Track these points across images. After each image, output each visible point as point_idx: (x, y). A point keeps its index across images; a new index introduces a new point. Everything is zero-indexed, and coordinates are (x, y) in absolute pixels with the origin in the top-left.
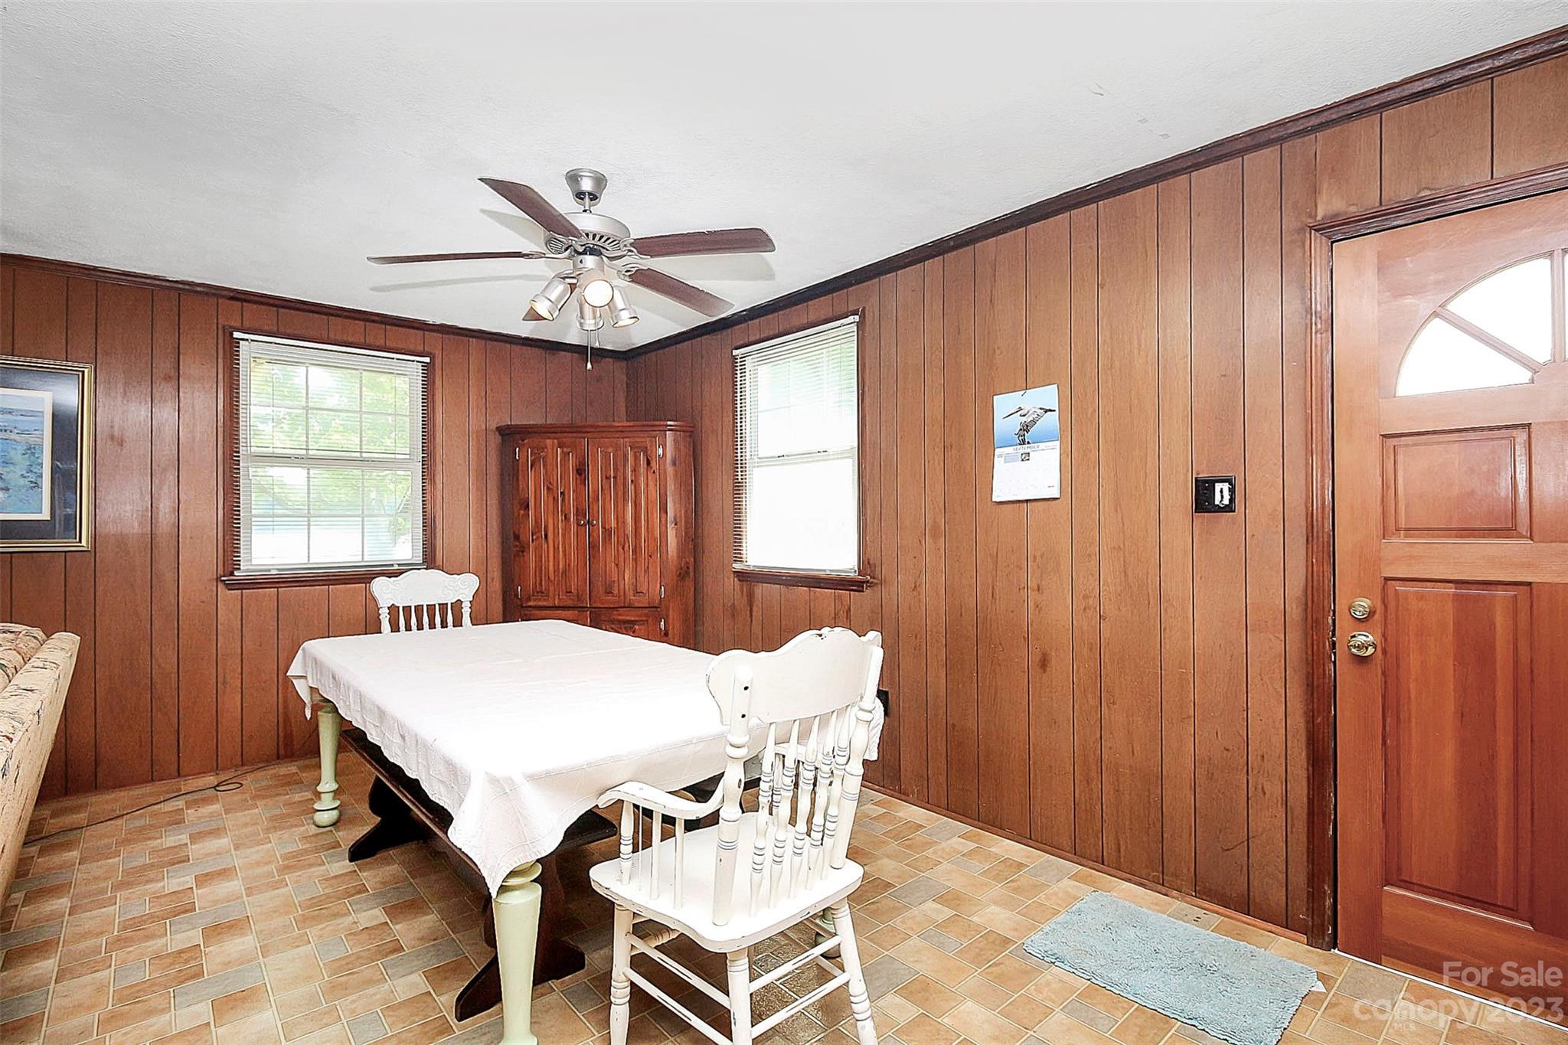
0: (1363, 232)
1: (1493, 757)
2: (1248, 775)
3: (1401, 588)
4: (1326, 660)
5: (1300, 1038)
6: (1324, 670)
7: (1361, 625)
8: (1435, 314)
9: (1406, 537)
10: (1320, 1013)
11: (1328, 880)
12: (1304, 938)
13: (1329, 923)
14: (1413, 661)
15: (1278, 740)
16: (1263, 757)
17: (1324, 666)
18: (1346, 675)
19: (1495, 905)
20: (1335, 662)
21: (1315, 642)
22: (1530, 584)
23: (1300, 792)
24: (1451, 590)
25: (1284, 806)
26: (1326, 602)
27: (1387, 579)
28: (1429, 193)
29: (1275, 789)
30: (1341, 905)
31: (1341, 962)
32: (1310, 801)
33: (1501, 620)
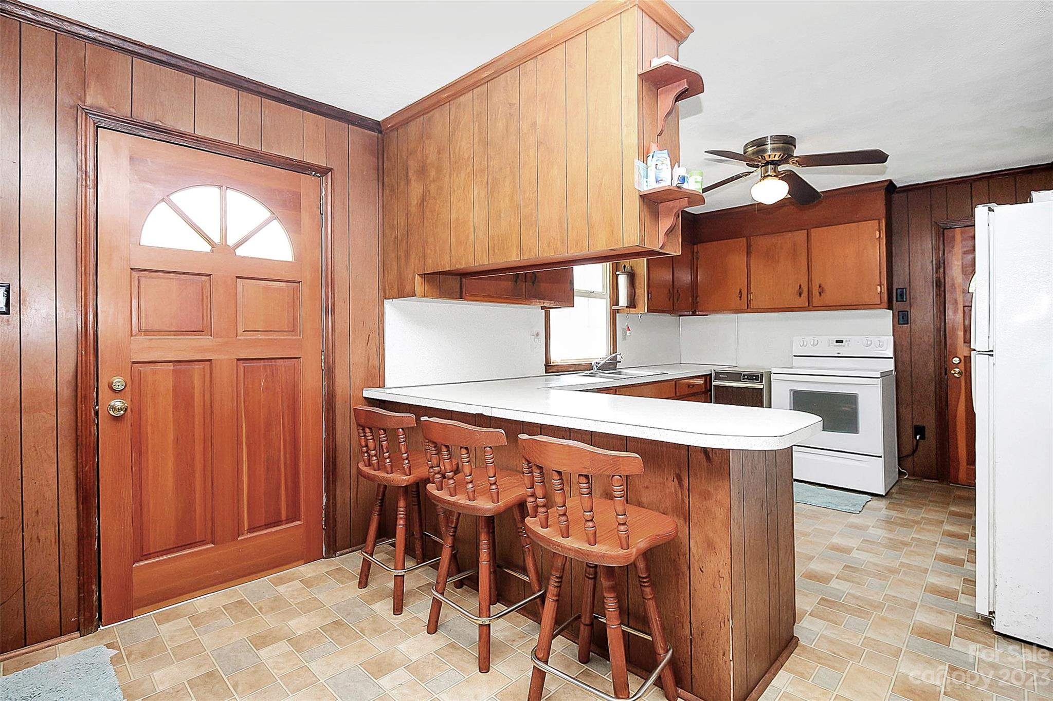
0: (120, 129)
1: (193, 459)
2: (23, 532)
3: (141, 367)
4: (92, 424)
5: (130, 684)
6: (90, 431)
7: (118, 395)
8: (163, 200)
9: (144, 335)
10: (127, 663)
11: (95, 581)
12: (77, 634)
13: (96, 612)
14: (149, 414)
15: (51, 495)
16: (37, 512)
17: (90, 427)
18: (106, 431)
19: (196, 543)
20: (97, 425)
21: (84, 413)
22: (210, 360)
23: (70, 528)
24: (171, 367)
25: (57, 544)
26: (92, 382)
27: (134, 363)
28: (161, 124)
29: (48, 534)
30: (104, 593)
31: (109, 632)
32: (80, 531)
33: (197, 382)
